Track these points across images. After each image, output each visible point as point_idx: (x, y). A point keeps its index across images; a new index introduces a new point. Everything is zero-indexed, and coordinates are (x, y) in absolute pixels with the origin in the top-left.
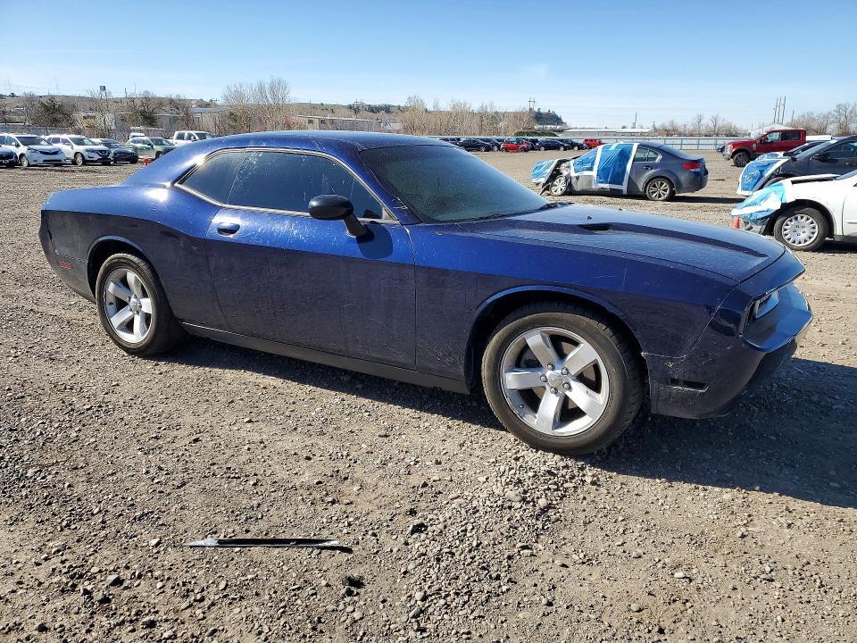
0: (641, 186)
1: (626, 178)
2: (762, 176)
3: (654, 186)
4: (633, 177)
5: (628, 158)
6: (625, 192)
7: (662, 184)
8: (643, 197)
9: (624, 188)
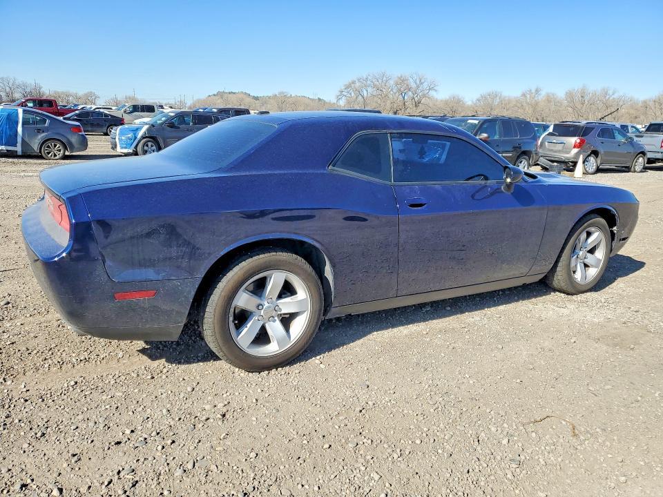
0: (36, 147)
1: (19, 140)
2: (136, 138)
3: (48, 147)
4: (26, 139)
5: (17, 123)
6: (20, 153)
7: (55, 146)
8: (39, 157)
9: (18, 149)
